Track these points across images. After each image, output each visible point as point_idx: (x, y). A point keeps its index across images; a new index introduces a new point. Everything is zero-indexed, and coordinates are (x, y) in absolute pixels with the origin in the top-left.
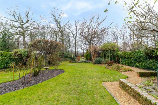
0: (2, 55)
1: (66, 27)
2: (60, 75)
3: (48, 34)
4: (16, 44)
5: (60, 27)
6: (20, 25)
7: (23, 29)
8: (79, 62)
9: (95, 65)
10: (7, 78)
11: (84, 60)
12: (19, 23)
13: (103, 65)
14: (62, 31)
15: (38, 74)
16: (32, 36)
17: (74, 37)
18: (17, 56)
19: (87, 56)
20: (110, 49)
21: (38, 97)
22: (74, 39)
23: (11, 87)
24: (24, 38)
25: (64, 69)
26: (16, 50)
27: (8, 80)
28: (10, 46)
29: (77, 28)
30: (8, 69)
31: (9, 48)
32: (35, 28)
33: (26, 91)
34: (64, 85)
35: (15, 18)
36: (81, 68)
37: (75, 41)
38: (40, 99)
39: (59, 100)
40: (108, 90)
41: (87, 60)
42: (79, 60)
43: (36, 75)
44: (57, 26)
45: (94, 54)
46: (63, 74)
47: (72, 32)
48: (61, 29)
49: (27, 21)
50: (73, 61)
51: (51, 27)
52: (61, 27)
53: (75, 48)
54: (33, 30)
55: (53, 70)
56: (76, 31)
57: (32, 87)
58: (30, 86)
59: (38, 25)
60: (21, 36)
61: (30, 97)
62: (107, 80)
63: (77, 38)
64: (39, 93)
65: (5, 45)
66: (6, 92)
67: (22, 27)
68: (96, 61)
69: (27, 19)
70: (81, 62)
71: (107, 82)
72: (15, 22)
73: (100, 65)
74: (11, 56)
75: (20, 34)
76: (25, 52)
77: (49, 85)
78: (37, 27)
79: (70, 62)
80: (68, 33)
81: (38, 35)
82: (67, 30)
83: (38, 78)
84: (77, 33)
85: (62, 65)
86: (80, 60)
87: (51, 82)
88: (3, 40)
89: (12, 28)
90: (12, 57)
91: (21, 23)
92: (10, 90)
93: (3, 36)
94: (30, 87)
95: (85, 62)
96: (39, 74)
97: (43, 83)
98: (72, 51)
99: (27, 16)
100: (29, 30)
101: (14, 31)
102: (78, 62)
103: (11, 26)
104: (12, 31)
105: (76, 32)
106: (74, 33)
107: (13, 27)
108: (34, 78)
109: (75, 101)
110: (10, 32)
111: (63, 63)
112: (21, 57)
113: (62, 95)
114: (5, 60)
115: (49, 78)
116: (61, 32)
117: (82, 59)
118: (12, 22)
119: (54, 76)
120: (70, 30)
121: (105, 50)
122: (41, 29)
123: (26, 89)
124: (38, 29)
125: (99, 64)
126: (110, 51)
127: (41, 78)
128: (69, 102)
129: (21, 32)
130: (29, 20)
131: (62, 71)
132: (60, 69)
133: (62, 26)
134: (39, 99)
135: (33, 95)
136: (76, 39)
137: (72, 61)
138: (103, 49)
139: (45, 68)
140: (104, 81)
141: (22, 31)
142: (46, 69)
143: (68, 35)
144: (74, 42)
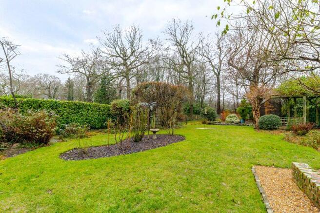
0: (99, 109)
1: (199, 52)
2: (175, 144)
3: (164, 70)
4: (118, 92)
5: (185, 55)
6: (122, 62)
7: (127, 67)
8: (224, 123)
9: (260, 130)
10: (103, 141)
11: (237, 119)
12: (121, 58)
13: (281, 132)
14: (189, 61)
15: (140, 140)
16: (139, 77)
17: (216, 71)
18: (117, 110)
19: (243, 111)
20: (304, 94)
21: (133, 168)
22: (216, 76)
23: (106, 152)
24: (128, 81)
25: (186, 136)
26: (115, 102)
27: (103, 144)
28: (110, 94)
29: (221, 50)
30: (106, 130)
31: (108, 98)
32: (144, 62)
33: (121, 159)
34: (174, 159)
35: (116, 51)
36: (220, 135)
37: (216, 79)
38: (135, 172)
39: (160, 177)
40: (258, 181)
41: (244, 120)
42: (224, 120)
43: (137, 140)
44: (180, 52)
45: (257, 105)
46: (181, 142)
47: (210, 62)
48: (186, 58)
49: (132, 53)
50: (211, 122)
51: (170, 56)
52: (187, 55)
53: (217, 94)
54: (140, 67)
55: (165, 136)
56: (220, 56)
57: (129, 155)
58: (128, 154)
59: (147, 57)
60: (123, 78)
61: (124, 167)
62: (268, 164)
63: (221, 71)
64: (136, 164)
65: (104, 94)
66: (100, 157)
67: (125, 64)
68: (261, 123)
69: (132, 49)
70: (228, 125)
71: (266, 166)
72: (117, 57)
73: (272, 132)
74: (110, 110)
75: (123, 76)
76: (127, 105)
77: (152, 157)
78: (147, 60)
79: (204, 123)
80: (201, 65)
81: (149, 73)
82: (199, 57)
83: (140, 145)
84: (221, 61)
85: (186, 127)
86: (227, 119)
87: (157, 153)
88: (102, 87)
89: (112, 68)
90: (110, 113)
91: (124, 58)
92: (104, 155)
93: (103, 81)
94: (126, 156)
95: (237, 124)
96: (143, 139)
97: (144, 152)
98: (210, 102)
99: (132, 44)
100: (135, 68)
101: (115, 71)
102: (222, 123)
103: (112, 65)
104: (113, 72)
105: (220, 59)
106: (216, 62)
107: (114, 65)
108: (135, 144)
109: (183, 183)
110: (111, 74)
111: (189, 124)
112: (121, 112)
113: (166, 172)
114: (103, 117)
115: (155, 147)
116: (186, 65)
117: (231, 117)
118: (112, 57)
119: (164, 145)
120: (206, 56)
121: (289, 96)
122: (153, 63)
123: (121, 156)
124: (148, 63)
125: (271, 129)
126: (305, 98)
127: (143, 145)
128: (173, 183)
129: (124, 72)
130: (134, 52)
131: (181, 138)
132: (179, 135)
133: (188, 52)
134: (134, 170)
135: (128, 165)
136: (219, 74)
137: (208, 122)
138: (284, 94)
139: (152, 131)
140: (260, 165)
141: (125, 70)
142: (154, 132)
143: (203, 68)
144: (215, 81)
